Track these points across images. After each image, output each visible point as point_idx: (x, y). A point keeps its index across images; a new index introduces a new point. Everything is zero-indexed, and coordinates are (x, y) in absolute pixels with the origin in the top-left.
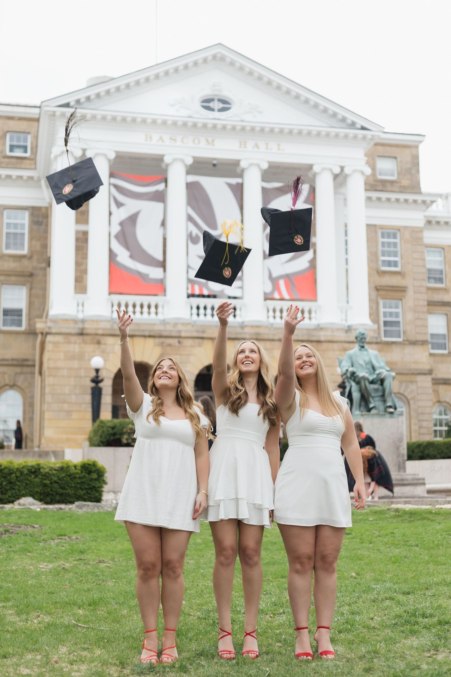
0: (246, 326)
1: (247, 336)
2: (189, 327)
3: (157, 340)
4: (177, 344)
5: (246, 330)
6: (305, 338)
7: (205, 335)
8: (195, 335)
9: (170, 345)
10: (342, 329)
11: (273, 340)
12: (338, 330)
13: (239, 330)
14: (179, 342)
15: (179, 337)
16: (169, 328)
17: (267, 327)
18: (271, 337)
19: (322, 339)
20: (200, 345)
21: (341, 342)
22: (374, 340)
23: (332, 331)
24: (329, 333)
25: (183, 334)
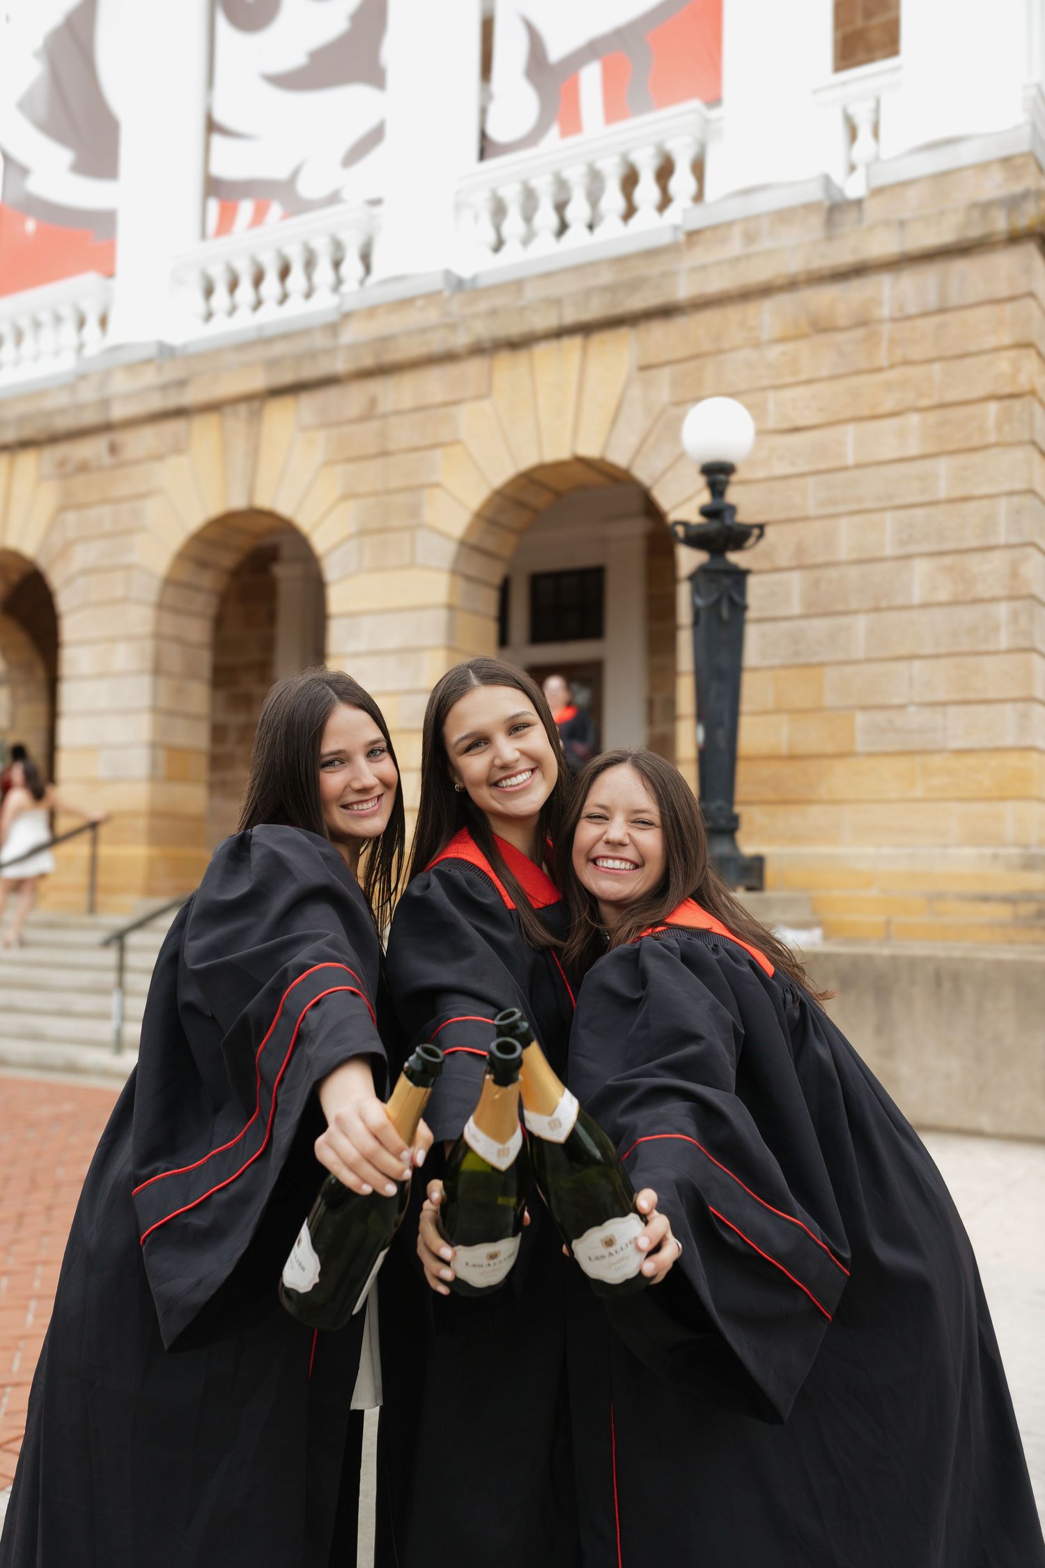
0: (347, 316)
1: (340, 365)
2: (149, 377)
3: (51, 455)
4: (107, 460)
5: (349, 335)
6: (595, 310)
7: (190, 397)
8: (156, 403)
9: (84, 468)
10: (809, 207)
11: (449, 357)
12: (783, 216)
13: (320, 341)
14: (113, 449)
15: (107, 427)
16: (87, 394)
17: (431, 297)
18: (436, 343)
19: (683, 290)
20: (178, 449)
21: (791, 285)
22: (1000, 223)
23: (750, 238)
24: (735, 247)
25: (118, 412)
